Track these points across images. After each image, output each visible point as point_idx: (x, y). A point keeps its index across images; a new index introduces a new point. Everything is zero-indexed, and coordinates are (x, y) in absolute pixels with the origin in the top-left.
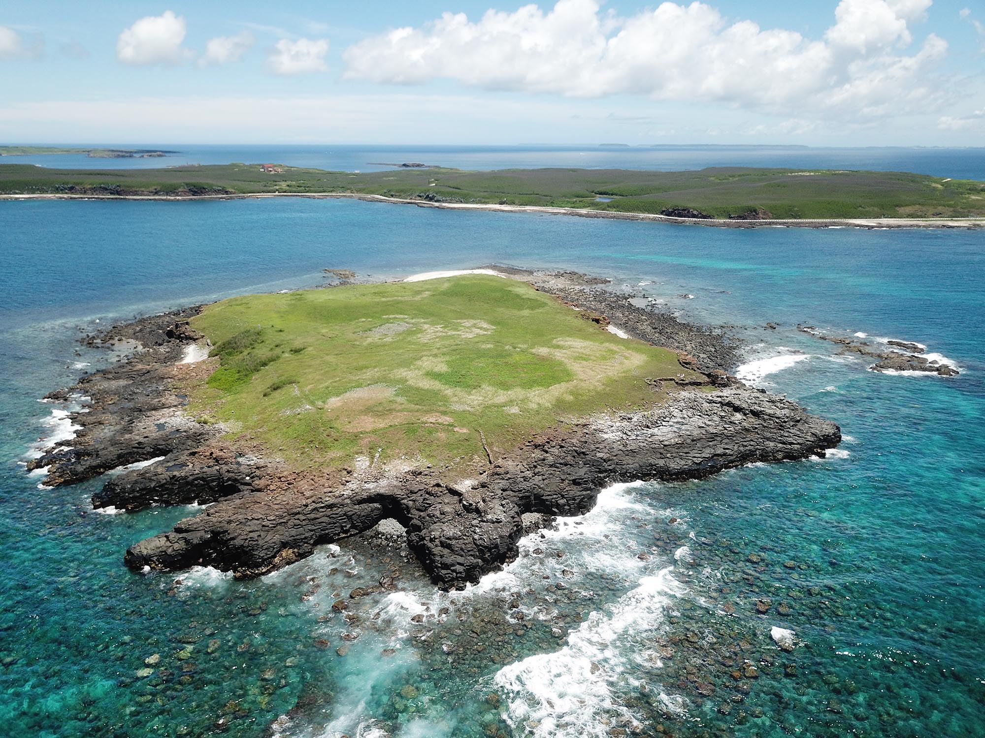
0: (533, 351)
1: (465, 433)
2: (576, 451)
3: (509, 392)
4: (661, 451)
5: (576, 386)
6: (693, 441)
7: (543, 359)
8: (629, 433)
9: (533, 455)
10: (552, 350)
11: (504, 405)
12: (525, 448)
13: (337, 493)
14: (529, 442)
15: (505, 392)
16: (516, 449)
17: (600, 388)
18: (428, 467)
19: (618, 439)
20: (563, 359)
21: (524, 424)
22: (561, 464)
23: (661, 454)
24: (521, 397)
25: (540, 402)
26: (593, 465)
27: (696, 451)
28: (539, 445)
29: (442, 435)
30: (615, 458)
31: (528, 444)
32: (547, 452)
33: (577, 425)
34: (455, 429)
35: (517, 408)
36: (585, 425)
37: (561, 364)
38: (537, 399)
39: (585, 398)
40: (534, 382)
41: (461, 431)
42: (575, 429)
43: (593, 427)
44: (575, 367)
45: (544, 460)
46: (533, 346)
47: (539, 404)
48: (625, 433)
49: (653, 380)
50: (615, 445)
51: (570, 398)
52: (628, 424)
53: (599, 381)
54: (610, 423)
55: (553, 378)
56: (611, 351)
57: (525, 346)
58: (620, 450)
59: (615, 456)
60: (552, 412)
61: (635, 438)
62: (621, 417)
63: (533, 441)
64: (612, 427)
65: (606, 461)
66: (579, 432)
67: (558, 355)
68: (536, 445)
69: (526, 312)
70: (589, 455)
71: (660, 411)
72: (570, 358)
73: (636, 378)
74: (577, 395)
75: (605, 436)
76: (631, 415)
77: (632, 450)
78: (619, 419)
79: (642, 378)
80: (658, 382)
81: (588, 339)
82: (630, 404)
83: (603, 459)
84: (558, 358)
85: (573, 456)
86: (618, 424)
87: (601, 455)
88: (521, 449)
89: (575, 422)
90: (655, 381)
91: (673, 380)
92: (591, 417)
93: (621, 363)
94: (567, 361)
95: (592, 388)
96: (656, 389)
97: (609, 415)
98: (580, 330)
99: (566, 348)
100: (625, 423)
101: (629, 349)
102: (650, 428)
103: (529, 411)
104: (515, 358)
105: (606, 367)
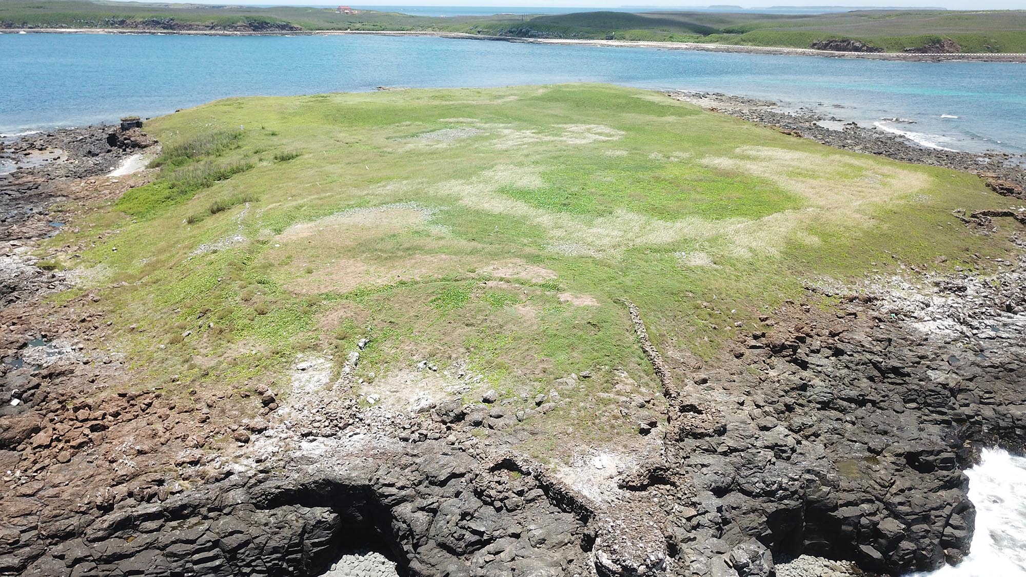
0: (705, 161)
1: (586, 308)
2: (876, 365)
3: (678, 225)
5: (816, 219)
7: (726, 174)
8: (975, 323)
9: (772, 373)
10: (741, 163)
11: (673, 248)
12: (747, 352)
13: (212, 470)
14: (756, 337)
15: (669, 224)
16: (726, 356)
17: (870, 224)
18: (486, 401)
19: (954, 335)
20: (766, 175)
21: (731, 292)
22: (850, 400)
24: (706, 235)
25: (754, 245)
26: (927, 405)
28: (783, 347)
29: (527, 311)
30: (971, 385)
31: (754, 343)
32: (804, 365)
33: (851, 300)
34: (563, 297)
35: (703, 255)
36: (869, 300)
37: (764, 182)
38: (745, 240)
39: (844, 241)
40: (725, 208)
41: (576, 302)
42: (851, 308)
44: (796, 187)
45: (804, 387)
47: (751, 249)
48: (964, 323)
49: (969, 214)
50: (956, 350)
51: (814, 241)
52: (960, 301)
53: (858, 211)
54: (919, 297)
55: (761, 203)
56: (851, 166)
57: (685, 155)
58: (973, 363)
59: (971, 380)
60: (785, 268)
61: (993, 334)
62: (937, 284)
63: (763, 335)
64: (928, 306)
65: (954, 392)
66: (862, 317)
67: (754, 169)
68: (775, 346)
69: (672, 119)
70: (909, 375)
71: (1015, 275)
72: (780, 174)
73: (932, 210)
74: (825, 236)
75: (923, 328)
76: (959, 282)
77: (1002, 365)
78: (936, 289)
79: (944, 210)
80: (981, 219)
81: (797, 150)
82: (943, 257)
83: (945, 386)
84: (756, 174)
85: (871, 379)
86: (938, 300)
87: (937, 377)
88: (739, 356)
89: (846, 293)
90: (974, 216)
91: (1011, 215)
92: (872, 282)
93: (884, 184)
94: (776, 178)
95: (849, 223)
96: (983, 231)
97: (910, 281)
98: (774, 139)
99: (763, 160)
100: (951, 299)
101: (883, 164)
102: (1015, 313)
103: (732, 262)
104: (673, 172)
105: (860, 189)
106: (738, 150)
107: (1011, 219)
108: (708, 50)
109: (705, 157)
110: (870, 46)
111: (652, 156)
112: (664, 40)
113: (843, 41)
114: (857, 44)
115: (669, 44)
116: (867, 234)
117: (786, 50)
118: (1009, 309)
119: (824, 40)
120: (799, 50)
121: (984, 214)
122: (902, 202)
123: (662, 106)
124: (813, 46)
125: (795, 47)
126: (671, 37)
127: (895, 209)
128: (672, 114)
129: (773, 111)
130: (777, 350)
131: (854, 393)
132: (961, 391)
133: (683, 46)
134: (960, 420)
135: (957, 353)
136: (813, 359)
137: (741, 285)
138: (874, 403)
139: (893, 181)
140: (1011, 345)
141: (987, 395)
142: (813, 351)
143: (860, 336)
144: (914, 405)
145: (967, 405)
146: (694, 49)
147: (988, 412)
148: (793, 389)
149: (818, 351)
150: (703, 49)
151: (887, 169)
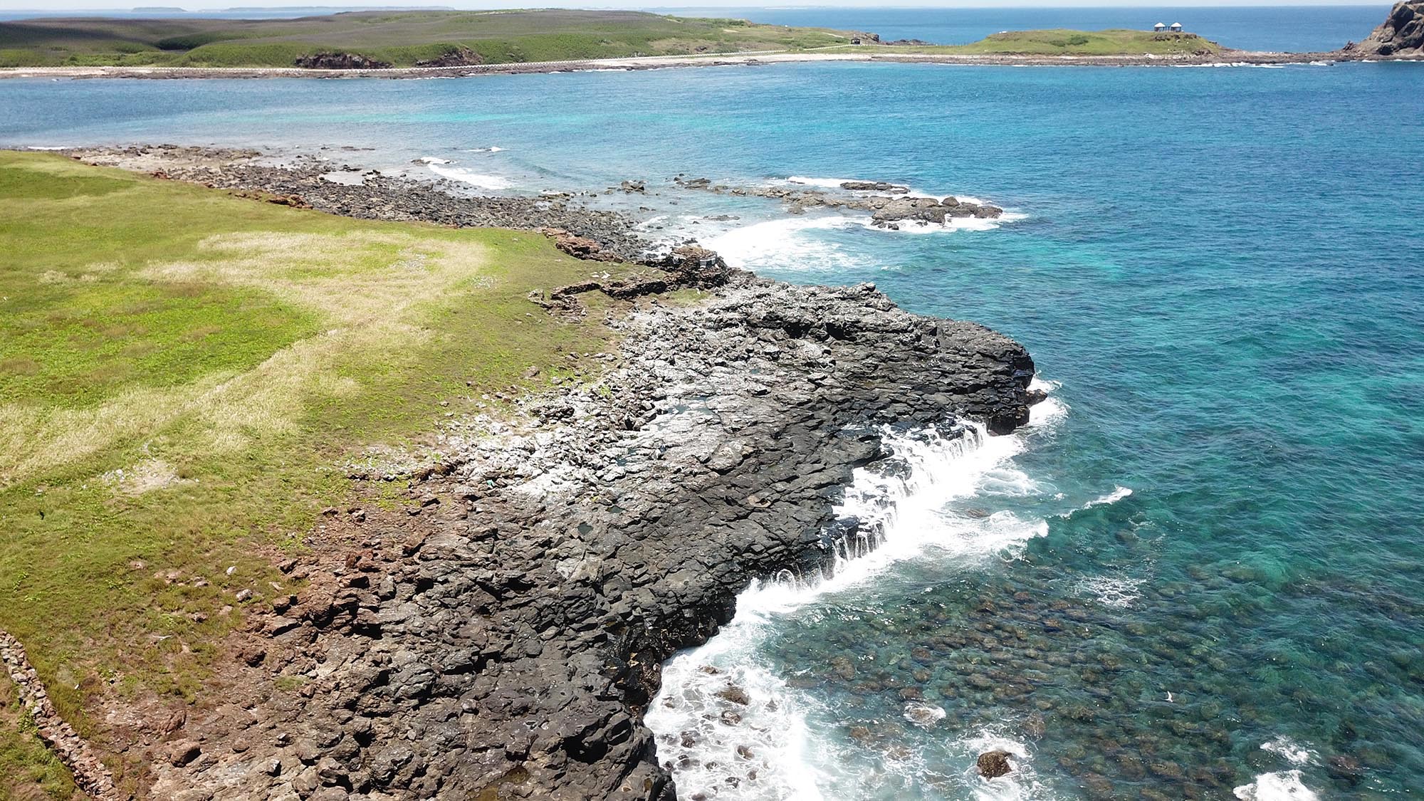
0: (146, 273)
2: (485, 585)
3: (104, 412)
4: (722, 490)
5: (345, 347)
6: (776, 436)
7: (189, 291)
8: (596, 460)
9: (323, 671)
10: (209, 267)
11: (100, 462)
12: (270, 647)
14: (281, 610)
15: (85, 414)
16: (231, 671)
17: (423, 339)
19: (575, 488)
20: (255, 282)
21: (222, 529)
22: (460, 670)
23: (730, 502)
24: (162, 421)
25: (249, 420)
26: (569, 622)
27: (807, 467)
28: (333, 611)
30: (616, 564)
31: (279, 622)
32: (375, 632)
33: (424, 477)
35: (159, 464)
36: (451, 469)
37: (253, 296)
38: (230, 415)
39: (393, 376)
40: (190, 357)
42: (427, 492)
43: (480, 469)
44: (305, 296)
45: (383, 679)
46: (139, 262)
47: (246, 430)
48: (582, 464)
49: (548, 296)
50: (583, 513)
51: (347, 386)
52: (569, 429)
53: (403, 320)
54: (518, 442)
55: (253, 335)
56: (381, 245)
57: (109, 267)
58: (612, 526)
59: (613, 556)
60: (310, 449)
61: (621, 470)
62: (536, 413)
63: (294, 601)
64: (532, 451)
65: (597, 587)
66: (448, 503)
67: (232, 274)
68: (317, 617)
69: (81, 200)
70: (533, 585)
71: (623, 372)
72: (276, 277)
73: (502, 298)
74: (364, 373)
75: (533, 489)
76: (561, 402)
77: (643, 516)
78: (536, 421)
79: (517, 296)
80: (564, 299)
81: (297, 230)
82: (534, 368)
83: (584, 583)
84: (237, 282)
85: (483, 611)
86: (544, 438)
87: (571, 569)
88: (256, 661)
89: (414, 466)
90: (554, 297)
91: (596, 287)
92: (449, 433)
93: (431, 269)
94: (271, 286)
95: (396, 343)
96: (571, 317)
97: (499, 416)
98: (260, 217)
99: (247, 255)
100: (560, 430)
101: (424, 235)
102: (637, 429)
103: (213, 466)
104: (89, 302)
105: (399, 282)
106: (202, 245)
107: (597, 292)
108: (140, 76)
109: (146, 265)
110: (374, 60)
111: (46, 278)
112: (62, 64)
113: (337, 55)
114: (356, 58)
115: (72, 71)
116: (424, 354)
117: (260, 70)
118: (629, 425)
119: (311, 53)
120: (280, 70)
121: (566, 292)
122: (461, 293)
123: (64, 179)
124: (298, 63)
125: (273, 66)
126: (73, 59)
127: (454, 306)
128: (82, 192)
129: (257, 164)
130: (323, 620)
131: (462, 655)
132: (606, 578)
133: (98, 71)
134: (615, 628)
135: (586, 517)
136: (388, 613)
137: (238, 506)
138: (497, 656)
139: (442, 262)
140: (645, 480)
141: (638, 572)
142: (384, 598)
143: (451, 540)
144: (551, 631)
145: (618, 598)
146: (117, 76)
147: (645, 598)
148: (364, 690)
149: (392, 595)
150: (132, 76)
151: (429, 244)
